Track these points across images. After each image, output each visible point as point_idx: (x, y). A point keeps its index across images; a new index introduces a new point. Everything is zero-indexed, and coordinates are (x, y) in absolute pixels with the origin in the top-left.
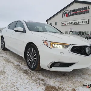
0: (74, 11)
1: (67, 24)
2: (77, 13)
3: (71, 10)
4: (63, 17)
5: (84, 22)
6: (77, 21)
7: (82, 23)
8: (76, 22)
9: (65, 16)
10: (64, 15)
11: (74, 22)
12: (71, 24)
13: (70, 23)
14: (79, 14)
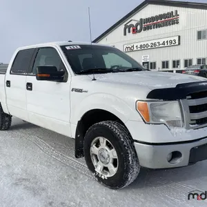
0: (148, 20)
1: (135, 49)
2: (154, 25)
3: (141, 19)
4: (125, 34)
5: (171, 42)
6: (156, 41)
7: (166, 45)
8: (155, 44)
9: (129, 32)
10: (127, 29)
11: (149, 43)
12: (143, 48)
13: (141, 46)
14: (158, 26)
